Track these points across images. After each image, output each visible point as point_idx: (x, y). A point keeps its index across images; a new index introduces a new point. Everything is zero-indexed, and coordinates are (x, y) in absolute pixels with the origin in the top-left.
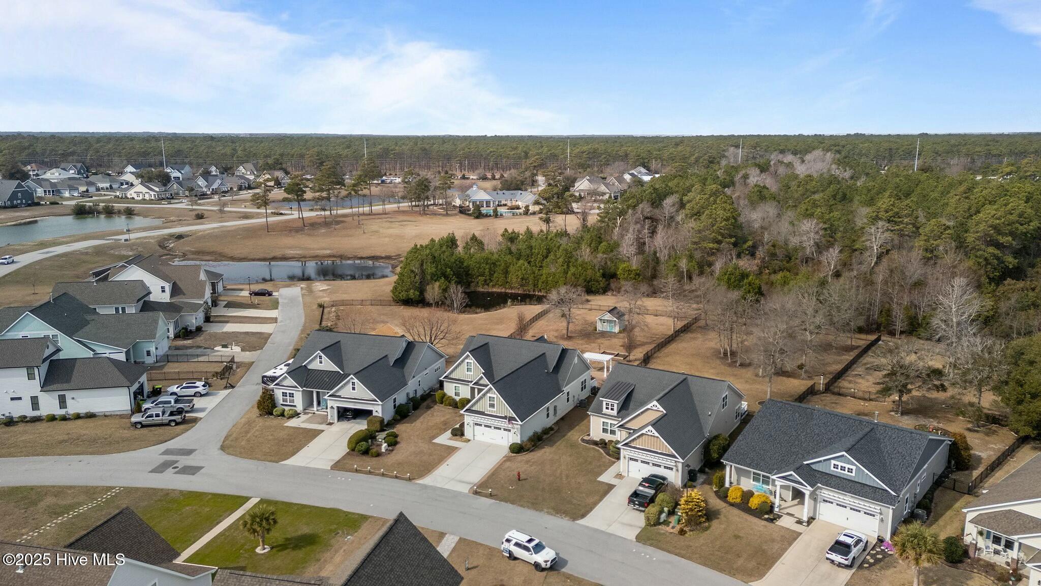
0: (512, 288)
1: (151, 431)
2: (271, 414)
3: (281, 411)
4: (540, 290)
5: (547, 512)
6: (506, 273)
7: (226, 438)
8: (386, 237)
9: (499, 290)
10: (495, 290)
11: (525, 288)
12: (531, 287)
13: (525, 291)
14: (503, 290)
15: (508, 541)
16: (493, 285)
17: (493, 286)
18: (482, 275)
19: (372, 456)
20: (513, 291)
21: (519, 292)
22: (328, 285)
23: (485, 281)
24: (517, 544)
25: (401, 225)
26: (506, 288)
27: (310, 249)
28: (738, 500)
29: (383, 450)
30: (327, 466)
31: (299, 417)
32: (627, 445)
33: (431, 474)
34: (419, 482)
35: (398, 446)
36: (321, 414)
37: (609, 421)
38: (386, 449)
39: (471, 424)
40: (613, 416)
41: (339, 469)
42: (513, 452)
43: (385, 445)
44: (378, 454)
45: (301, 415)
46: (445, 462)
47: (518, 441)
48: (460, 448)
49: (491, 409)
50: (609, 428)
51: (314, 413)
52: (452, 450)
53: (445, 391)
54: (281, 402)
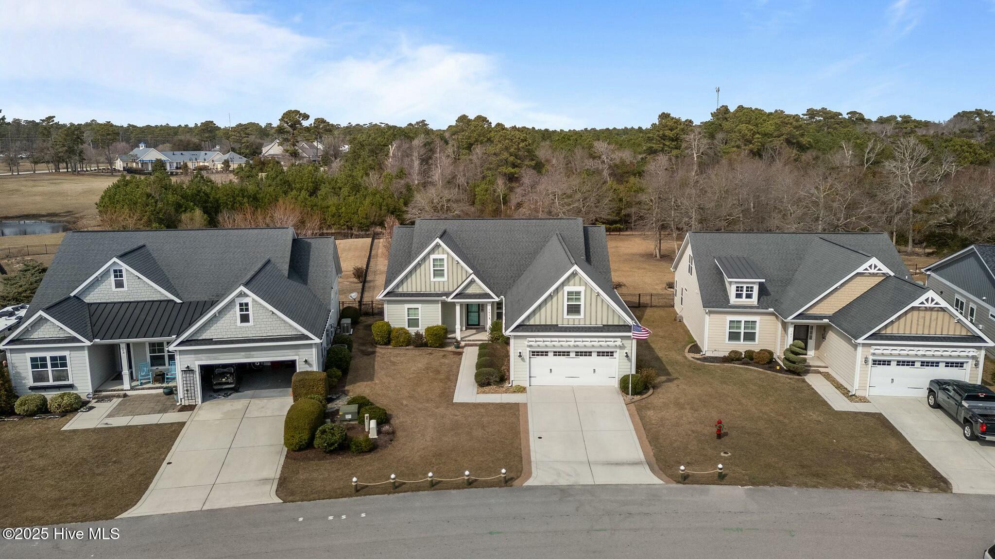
2: (10, 412)
3: (38, 403)
5: (871, 486)
19: (360, 452)
29: (373, 435)
30: (270, 497)
31: (92, 408)
32: (873, 336)
33: (530, 462)
34: (530, 482)
35: (395, 421)
36: (144, 396)
37: (743, 318)
38: (379, 432)
39: (526, 354)
40: (751, 307)
41: (307, 497)
42: (635, 393)
43: (373, 423)
44: (373, 447)
45: (92, 404)
46: (527, 432)
47: (634, 372)
48: (525, 405)
49: (571, 317)
50: (742, 331)
51: (125, 396)
52: (515, 411)
53: (386, 320)
54: (30, 382)
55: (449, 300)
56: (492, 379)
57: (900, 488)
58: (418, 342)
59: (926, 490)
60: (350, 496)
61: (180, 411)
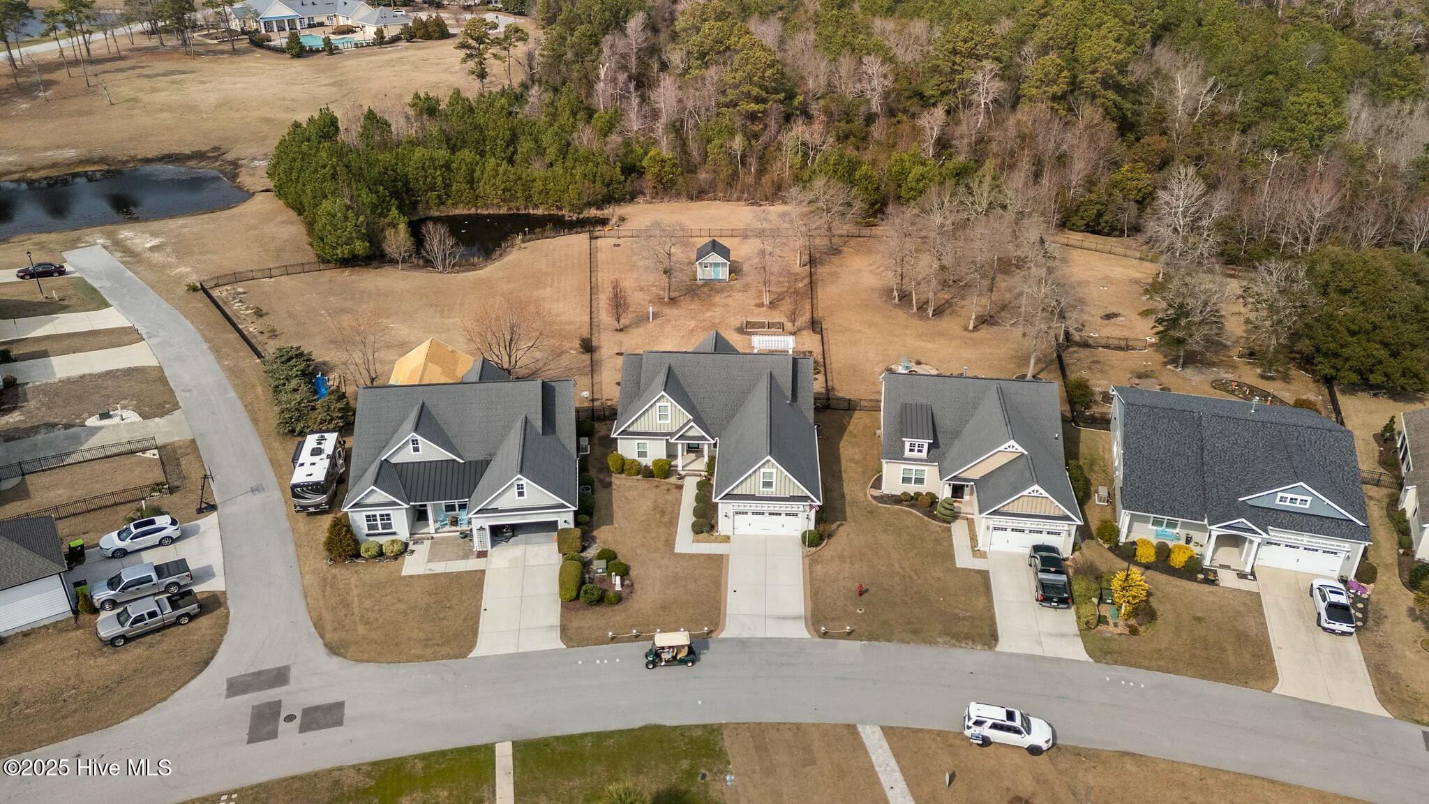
0: (486, 206)
1: (151, 646)
2: (358, 556)
3: (377, 549)
4: (536, 207)
5: (945, 643)
6: (471, 181)
7: (318, 625)
8: (161, 110)
9: (466, 212)
10: (457, 212)
11: (512, 205)
12: (520, 202)
13: (510, 209)
14: (473, 211)
15: (979, 723)
16: (453, 204)
17: (455, 205)
18: (433, 189)
19: (611, 604)
20: (491, 212)
21: (501, 212)
22: (155, 234)
23: (439, 197)
24: (994, 726)
25: (173, 83)
26: (477, 208)
27: (28, 150)
28: (1152, 559)
29: (618, 588)
30: (554, 642)
31: (413, 552)
32: (995, 513)
33: (725, 614)
34: (723, 635)
35: (633, 573)
36: (446, 537)
37: (914, 468)
38: (622, 585)
39: (731, 515)
40: (921, 460)
41: (581, 643)
42: (811, 545)
43: (618, 578)
44: (619, 599)
45: (411, 547)
46: (727, 586)
47: (812, 528)
48: (728, 556)
49: (765, 489)
50: (914, 477)
51: (432, 538)
52: (718, 562)
53: (619, 452)
54: (366, 531)
55: (672, 441)
56: (704, 529)
57: (963, 645)
58: (647, 473)
59: (979, 647)
60: (608, 643)
61: (478, 557)
